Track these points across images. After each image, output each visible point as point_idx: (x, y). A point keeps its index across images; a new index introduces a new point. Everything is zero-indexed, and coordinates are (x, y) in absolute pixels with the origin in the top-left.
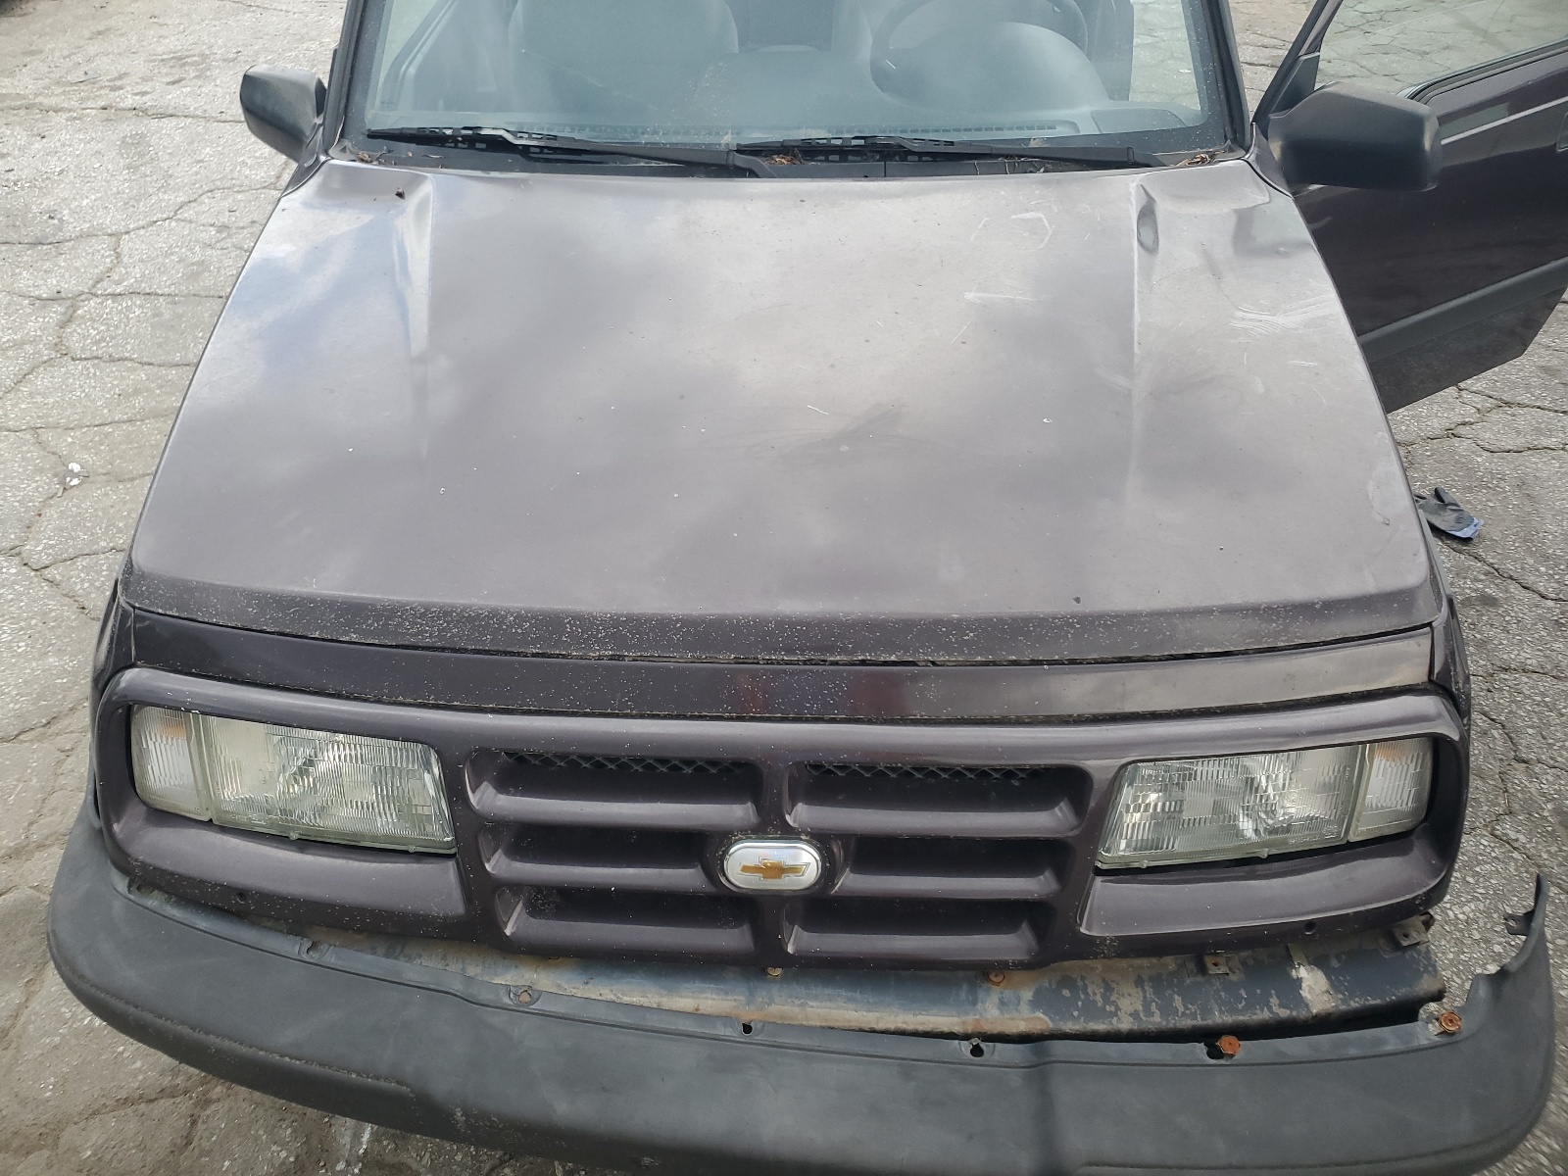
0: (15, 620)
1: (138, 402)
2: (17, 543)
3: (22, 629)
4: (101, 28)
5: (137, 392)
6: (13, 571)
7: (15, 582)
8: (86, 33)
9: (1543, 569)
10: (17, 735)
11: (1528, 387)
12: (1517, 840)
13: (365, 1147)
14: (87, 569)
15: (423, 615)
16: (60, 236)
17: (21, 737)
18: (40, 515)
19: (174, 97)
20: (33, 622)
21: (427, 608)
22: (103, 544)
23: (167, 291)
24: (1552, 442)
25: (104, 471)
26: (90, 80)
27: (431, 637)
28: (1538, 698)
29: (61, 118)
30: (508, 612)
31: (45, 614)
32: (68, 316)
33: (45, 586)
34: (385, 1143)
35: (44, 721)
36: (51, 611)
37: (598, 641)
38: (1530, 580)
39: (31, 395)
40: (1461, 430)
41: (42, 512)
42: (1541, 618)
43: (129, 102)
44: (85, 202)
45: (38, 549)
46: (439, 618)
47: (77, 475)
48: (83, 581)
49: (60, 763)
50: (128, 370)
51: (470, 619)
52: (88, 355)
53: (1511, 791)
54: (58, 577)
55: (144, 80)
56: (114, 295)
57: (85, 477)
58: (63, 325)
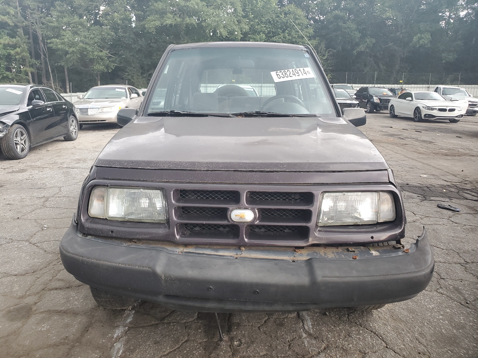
0: (26, 253)
1: (64, 215)
2: (28, 239)
3: (28, 254)
4: (59, 155)
5: (63, 213)
6: (27, 244)
7: (27, 246)
8: (55, 156)
9: (442, 244)
10: (25, 274)
11: (432, 214)
12: (444, 293)
13: (120, 354)
14: (47, 244)
15: (165, 163)
16: (45, 187)
17: (26, 275)
18: (35, 234)
19: (77, 165)
20: (31, 253)
21: (166, 162)
22: (52, 239)
23: (73, 196)
24: (440, 223)
25: (53, 227)
26: (55, 163)
27: (166, 167)
28: (445, 267)
29: (48, 169)
30: (184, 162)
31: (35, 252)
32: (46, 200)
33: (35, 247)
34: (126, 353)
35: (32, 272)
36: (36, 251)
37: (203, 167)
38: (439, 246)
39: (35, 214)
40: (417, 221)
41: (36, 234)
42: (443, 253)
43: (66, 166)
44: (52, 182)
45: (34, 240)
46: (168, 163)
47: (46, 227)
48: (46, 246)
49: (36, 280)
50: (61, 209)
51: (175, 163)
52: (51, 207)
53: (440, 284)
54: (39, 245)
55: (69, 163)
56: (59, 197)
57: (48, 228)
58: (44, 202)
